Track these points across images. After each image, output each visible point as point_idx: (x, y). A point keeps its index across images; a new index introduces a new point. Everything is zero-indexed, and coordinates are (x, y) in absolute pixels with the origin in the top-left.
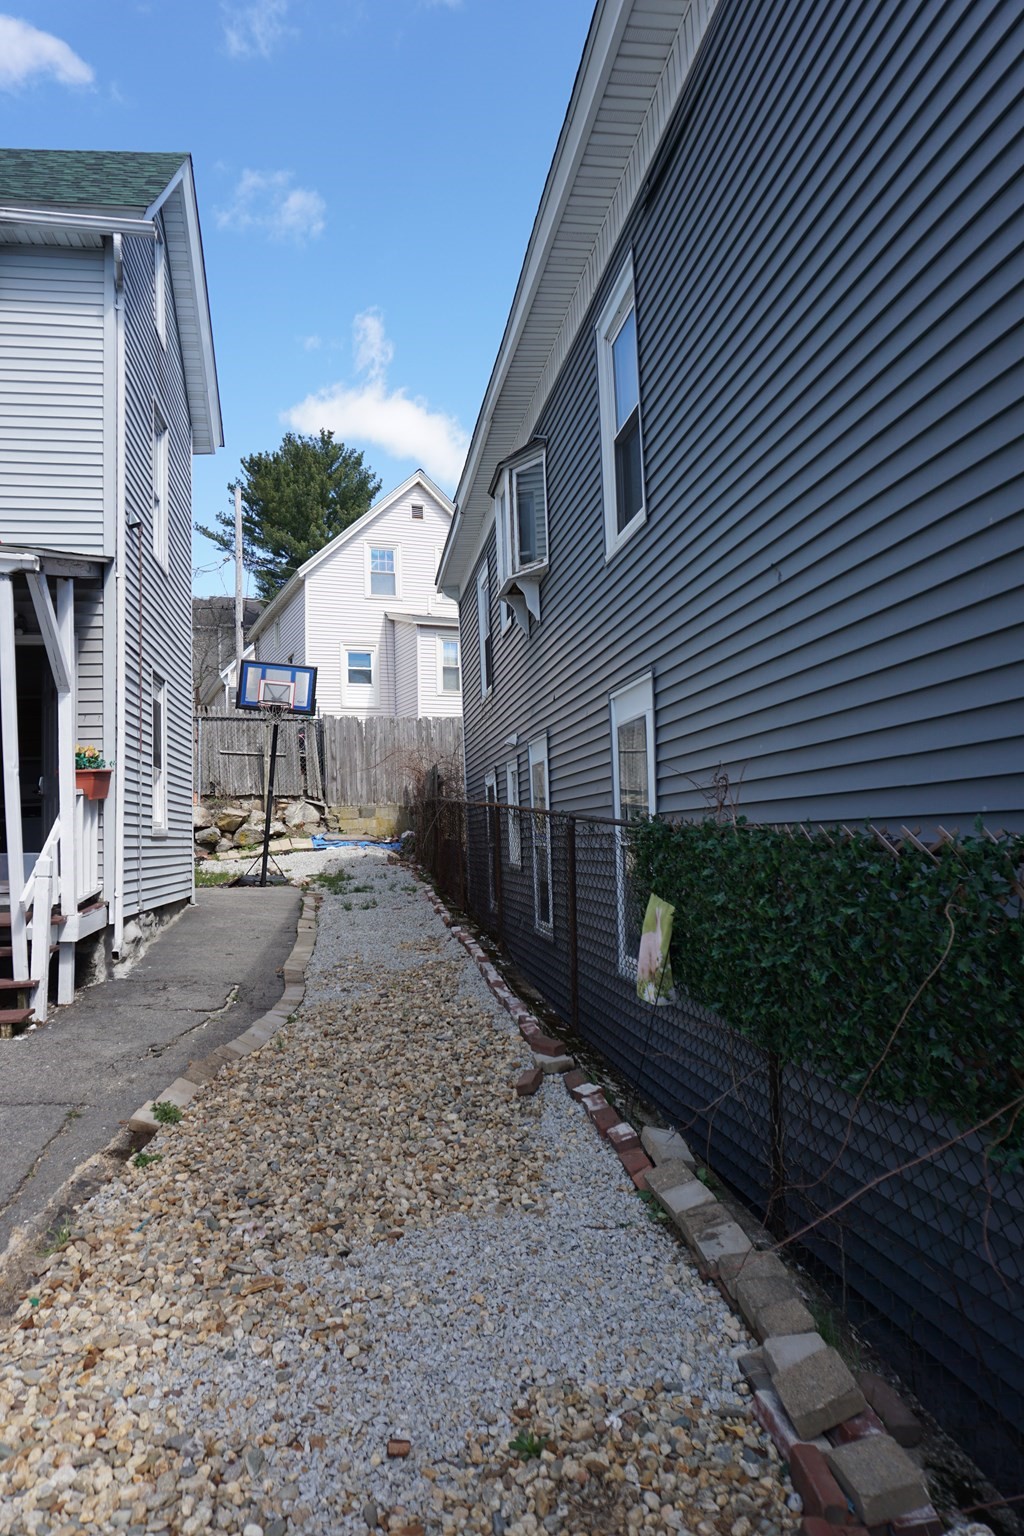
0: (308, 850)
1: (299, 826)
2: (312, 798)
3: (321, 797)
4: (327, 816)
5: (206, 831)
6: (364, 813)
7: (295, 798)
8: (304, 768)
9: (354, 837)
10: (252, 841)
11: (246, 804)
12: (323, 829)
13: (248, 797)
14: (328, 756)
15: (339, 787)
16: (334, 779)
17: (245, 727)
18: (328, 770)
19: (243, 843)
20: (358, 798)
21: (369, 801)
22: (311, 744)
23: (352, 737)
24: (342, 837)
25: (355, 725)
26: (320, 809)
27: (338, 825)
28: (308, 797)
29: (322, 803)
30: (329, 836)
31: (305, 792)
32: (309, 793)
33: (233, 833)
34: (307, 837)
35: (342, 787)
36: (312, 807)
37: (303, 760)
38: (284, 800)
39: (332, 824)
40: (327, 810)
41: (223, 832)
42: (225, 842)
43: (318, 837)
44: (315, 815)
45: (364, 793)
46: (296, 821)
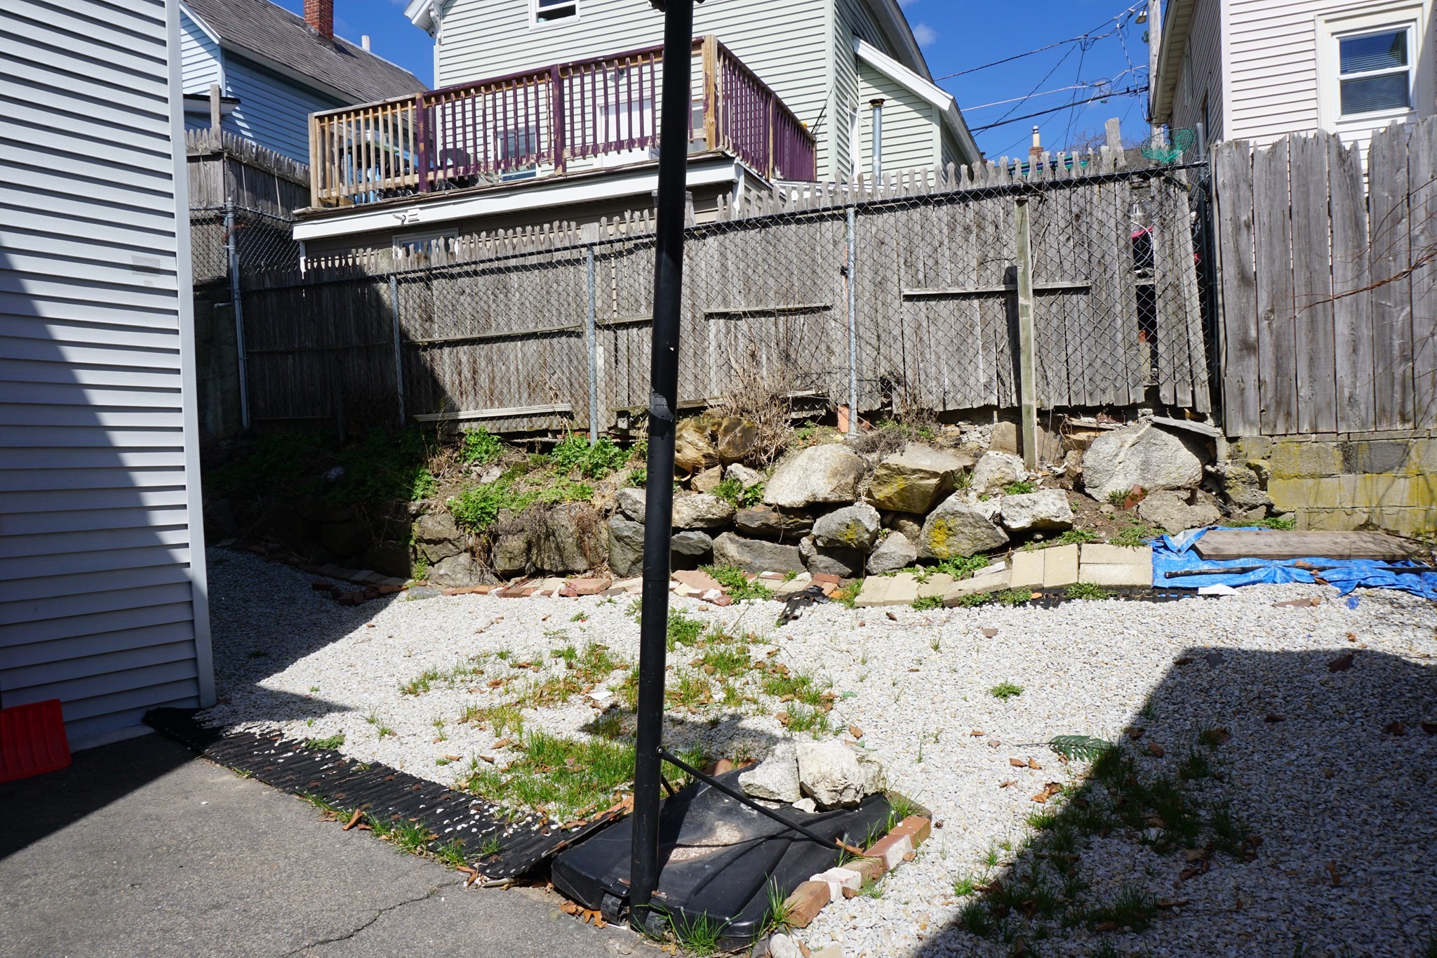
0: (1126, 592)
1: (1122, 501)
2: (1178, 413)
3: (1204, 405)
4: (1225, 466)
5: (842, 514)
6: (1363, 457)
7: (1124, 413)
8: (1147, 322)
9: (1318, 541)
10: (965, 546)
11: (974, 435)
12: (1207, 509)
13: (981, 415)
14: (1227, 274)
15: (1268, 374)
16: (1249, 348)
17: (970, 215)
18: (1229, 322)
19: (942, 550)
20: (1339, 407)
21: (1381, 414)
22: (1171, 247)
23: (1319, 205)
24: (1270, 541)
25: (1327, 160)
26: (1202, 446)
27: (1262, 497)
28: (1161, 410)
29: (1207, 427)
30: (1226, 540)
31: (1153, 394)
32: (1166, 396)
33: (920, 520)
34: (1139, 542)
35: (1279, 368)
36: (1174, 441)
37: (1146, 297)
38: (1085, 421)
39: (1240, 493)
40: (1223, 448)
41: (891, 516)
42: (896, 545)
43: (1180, 541)
44: (1187, 464)
45: (1364, 391)
46: (1119, 484)
